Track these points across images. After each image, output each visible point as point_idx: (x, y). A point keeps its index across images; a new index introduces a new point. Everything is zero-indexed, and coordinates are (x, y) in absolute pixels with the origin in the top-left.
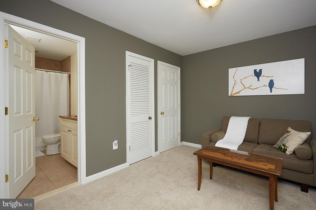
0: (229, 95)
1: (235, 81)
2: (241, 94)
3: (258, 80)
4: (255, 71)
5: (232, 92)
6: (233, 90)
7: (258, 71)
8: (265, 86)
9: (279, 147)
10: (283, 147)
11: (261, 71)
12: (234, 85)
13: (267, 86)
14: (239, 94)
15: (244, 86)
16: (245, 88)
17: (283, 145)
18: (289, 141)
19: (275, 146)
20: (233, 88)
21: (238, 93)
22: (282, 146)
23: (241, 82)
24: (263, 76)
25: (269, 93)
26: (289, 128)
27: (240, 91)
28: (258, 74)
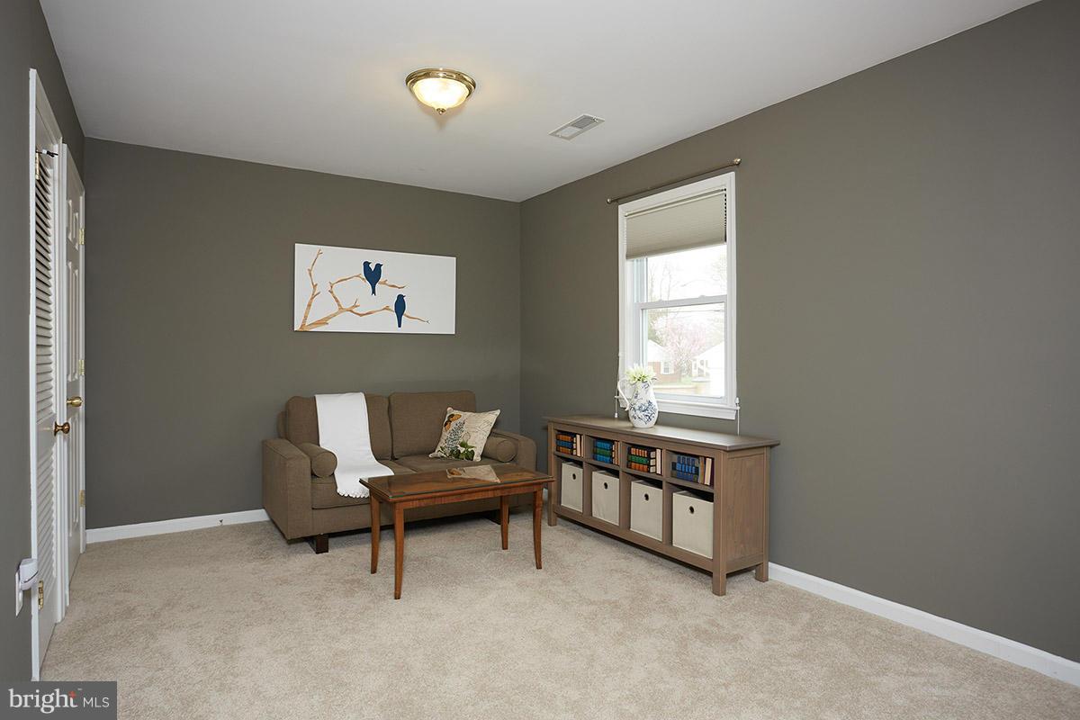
0: (297, 328)
1: (315, 286)
2: (333, 326)
3: (374, 292)
4: (366, 264)
5: (306, 317)
6: (307, 313)
7: (372, 267)
8: (387, 308)
9: (452, 451)
10: (462, 450)
11: (378, 266)
12: (312, 298)
13: (389, 310)
14: (326, 326)
15: (339, 305)
16: (341, 309)
17: (463, 445)
18: (473, 435)
19: (437, 453)
20: (309, 305)
21: (323, 322)
22: (460, 448)
23: (331, 292)
24: (384, 283)
25: (396, 330)
26: (449, 409)
27: (329, 318)
28: (373, 275)
